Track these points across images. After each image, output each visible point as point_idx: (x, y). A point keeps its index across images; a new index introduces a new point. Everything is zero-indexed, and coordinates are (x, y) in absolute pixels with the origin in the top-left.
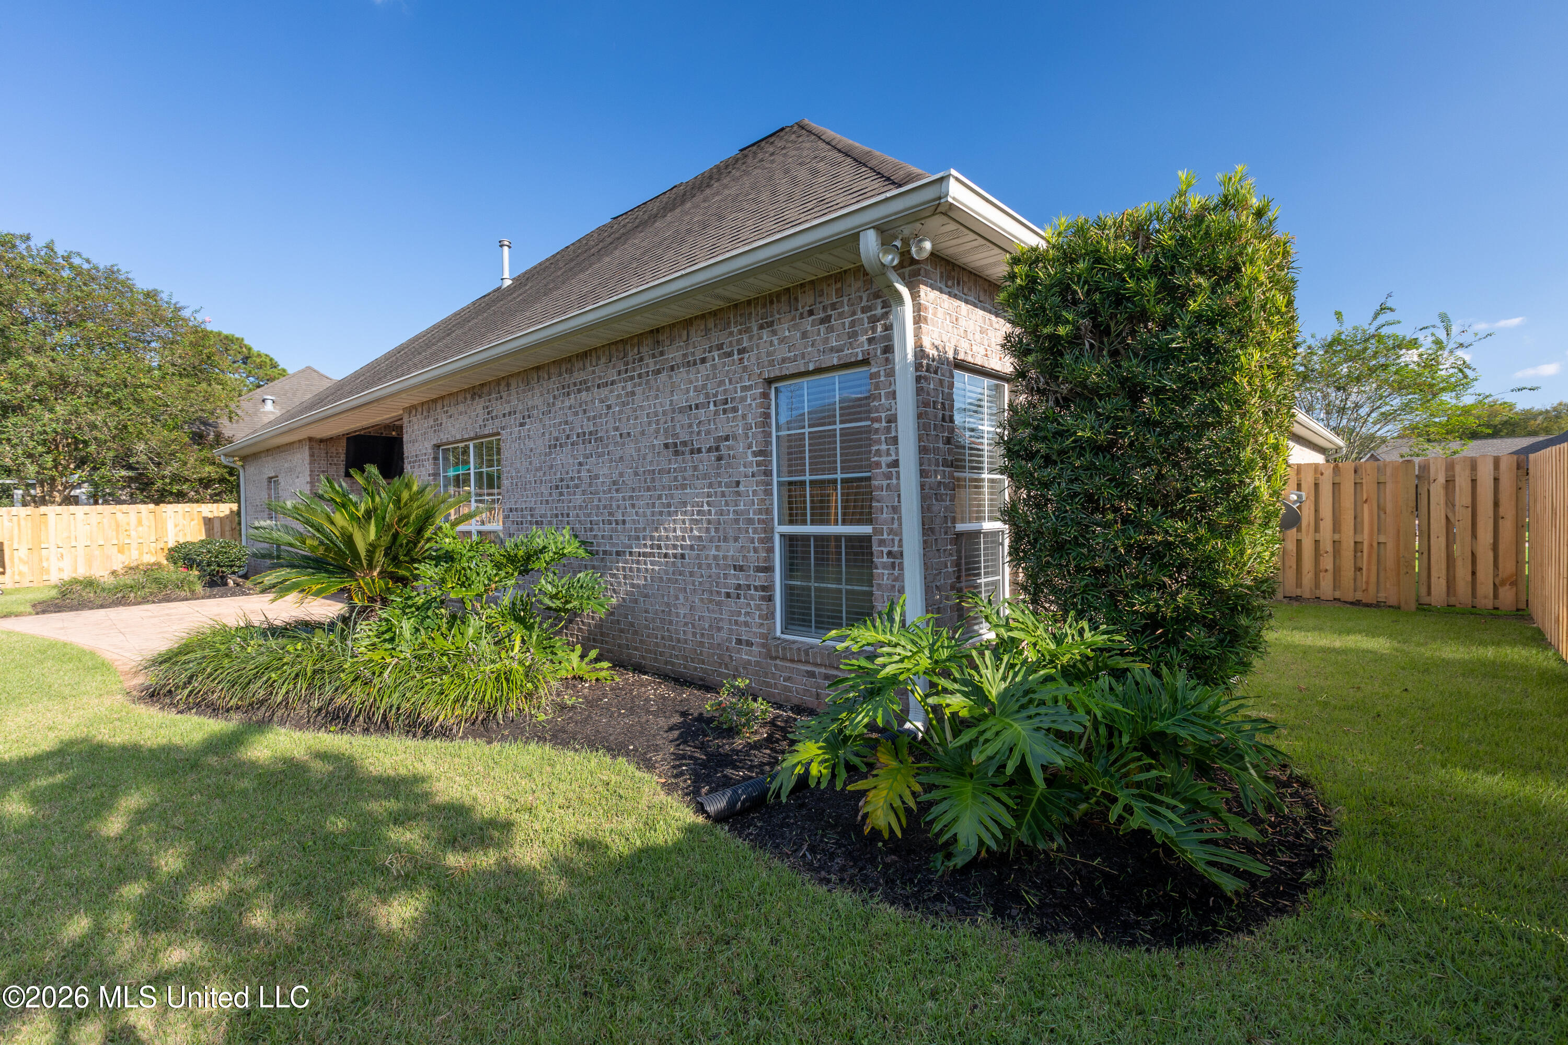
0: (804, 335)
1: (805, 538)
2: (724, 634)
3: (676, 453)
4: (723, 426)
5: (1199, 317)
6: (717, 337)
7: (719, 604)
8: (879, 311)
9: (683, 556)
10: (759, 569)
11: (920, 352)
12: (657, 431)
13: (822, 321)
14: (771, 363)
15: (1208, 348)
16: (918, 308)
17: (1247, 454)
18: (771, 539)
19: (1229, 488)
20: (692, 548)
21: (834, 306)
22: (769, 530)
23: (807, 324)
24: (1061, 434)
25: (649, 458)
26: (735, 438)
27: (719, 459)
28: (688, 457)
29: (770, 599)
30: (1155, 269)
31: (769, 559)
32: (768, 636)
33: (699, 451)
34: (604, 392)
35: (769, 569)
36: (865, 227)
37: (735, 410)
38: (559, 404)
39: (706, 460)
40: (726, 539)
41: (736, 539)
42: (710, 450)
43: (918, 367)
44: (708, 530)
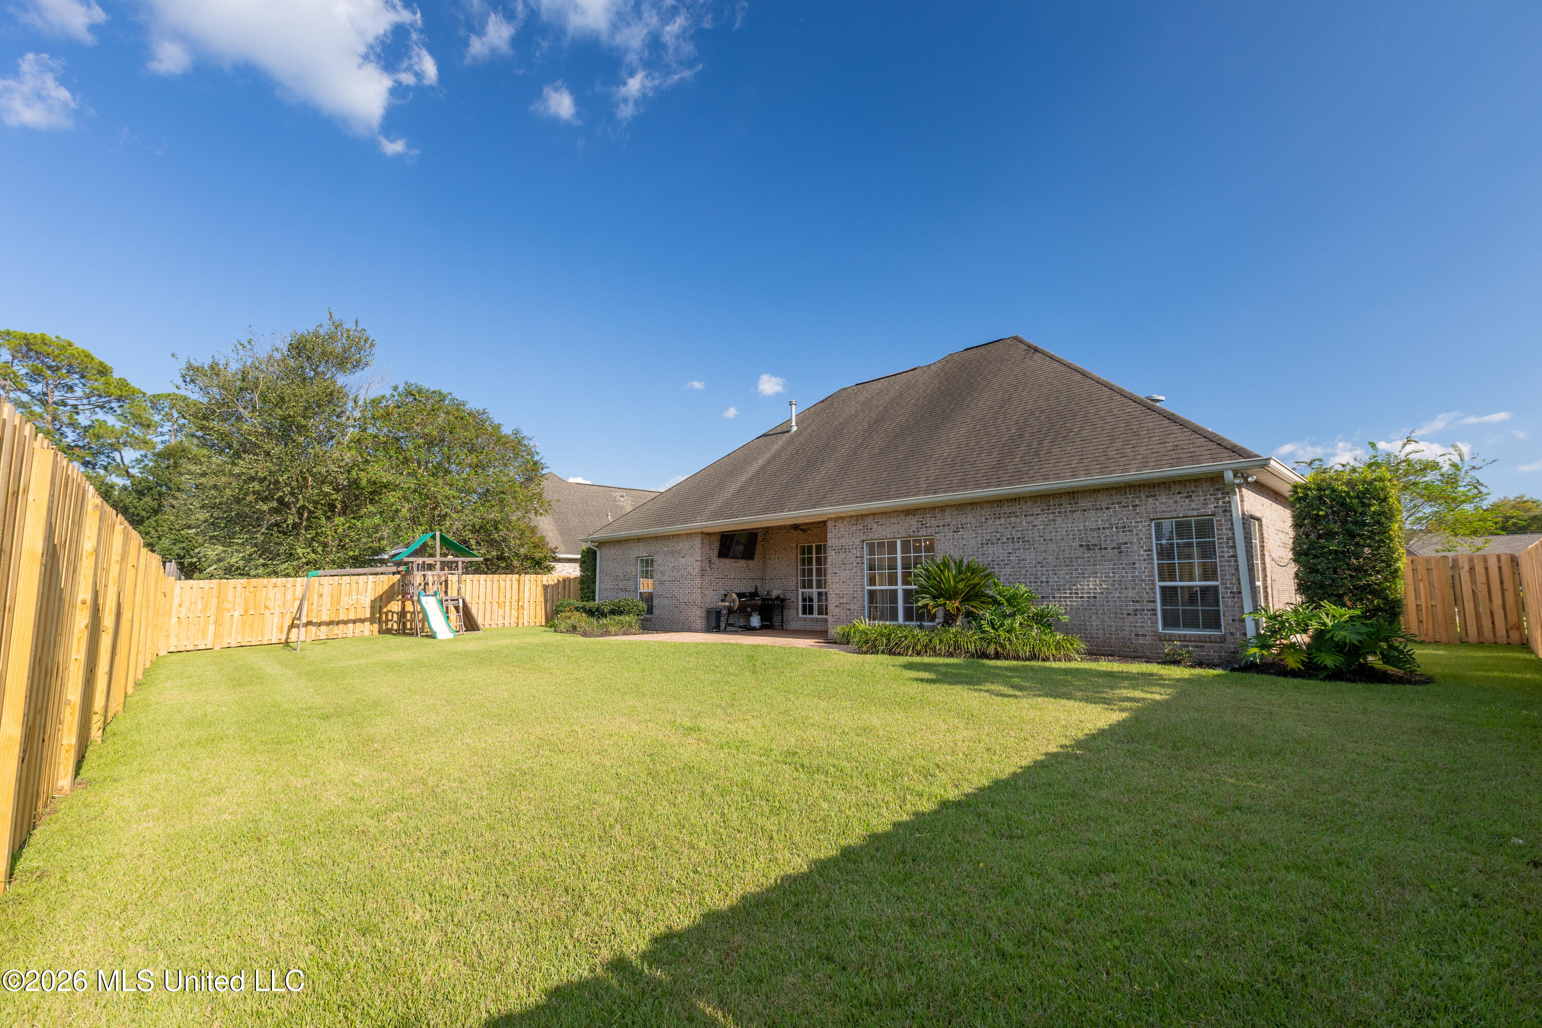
0: (1176, 502)
1: (1175, 588)
2: (1126, 632)
3: (1089, 549)
4: (1122, 537)
5: (1374, 513)
6: (1116, 498)
7: (1123, 618)
8: (1220, 496)
9: (1095, 597)
10: (1149, 602)
11: (1243, 514)
12: (1074, 539)
13: (1186, 497)
14: (1156, 512)
15: (1379, 523)
16: (1242, 496)
17: (1395, 555)
18: (1153, 589)
19: (1390, 566)
20: (1102, 593)
21: (1193, 492)
22: (1154, 584)
23: (1178, 498)
24: (1323, 548)
25: (1068, 551)
26: (1131, 543)
27: (1121, 552)
28: (1097, 551)
29: (1156, 615)
30: (1357, 497)
31: (1154, 597)
32: (1156, 632)
33: (1106, 548)
34: (1029, 519)
35: (1154, 602)
36: (1227, 469)
37: (1131, 531)
38: (990, 522)
39: (1111, 554)
40: (1126, 589)
41: (1134, 589)
42: (1114, 548)
43: (1243, 519)
44: (1113, 585)
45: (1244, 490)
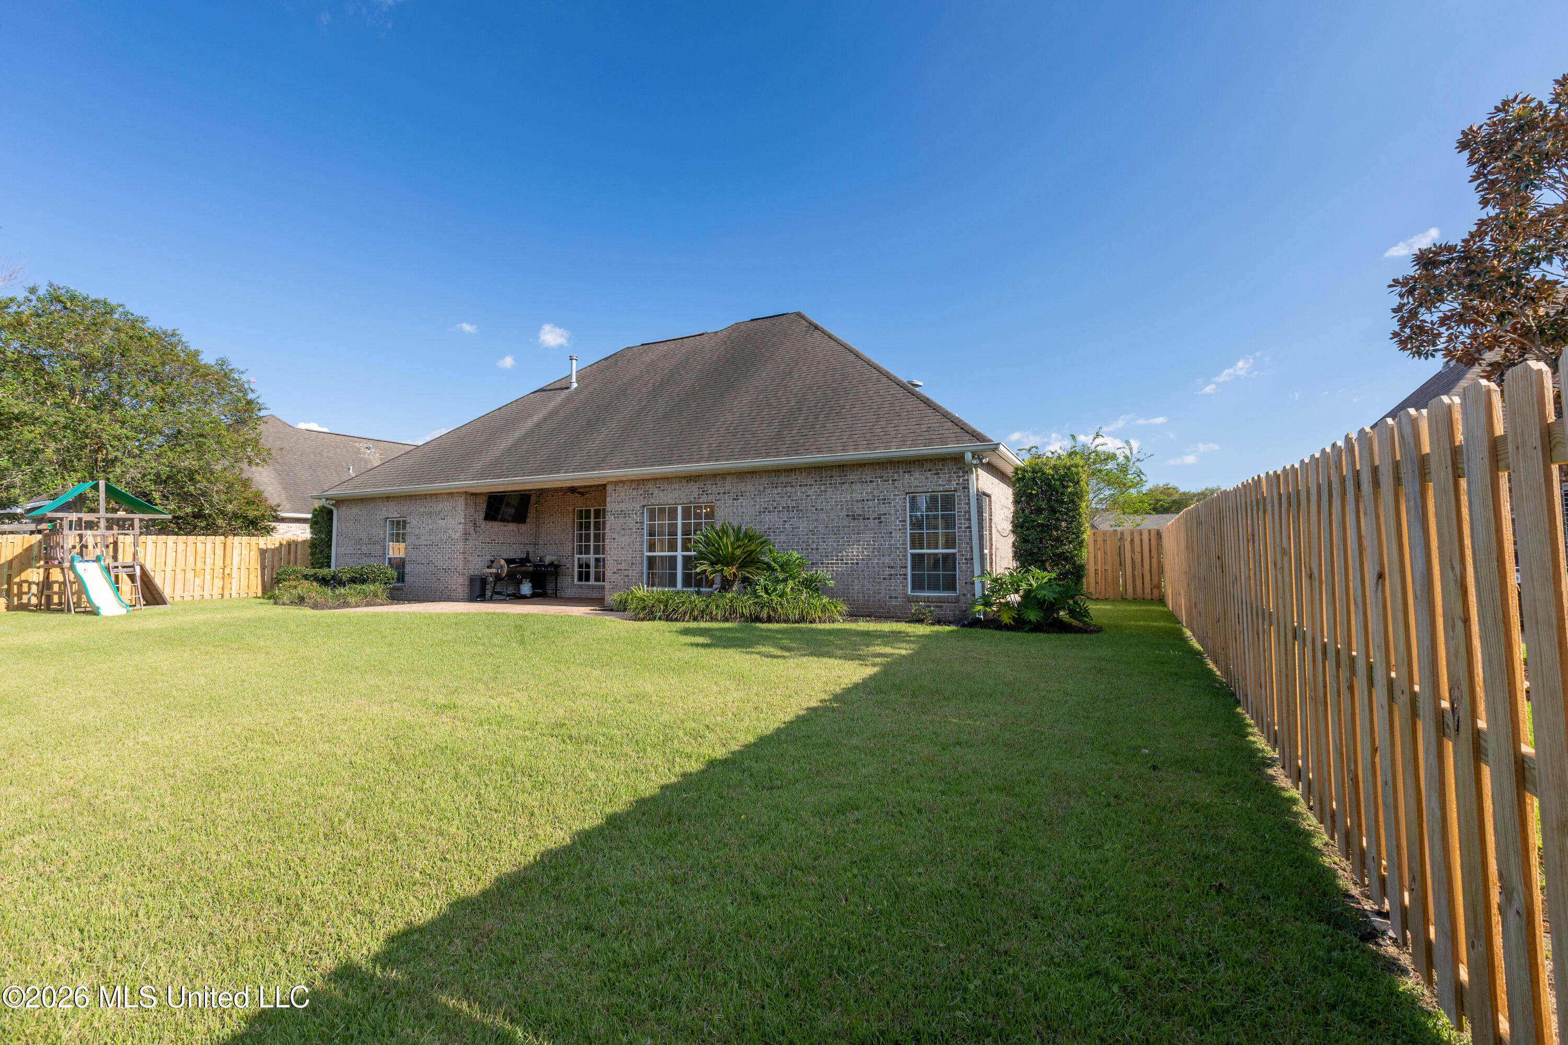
0: (927, 478)
1: (922, 555)
2: (882, 595)
3: (854, 519)
4: (883, 509)
5: (1070, 493)
6: (879, 473)
7: (879, 582)
8: (961, 474)
9: (857, 563)
10: (902, 567)
11: (978, 490)
12: (842, 509)
13: (935, 474)
14: (910, 487)
15: (1073, 501)
16: (977, 475)
17: (1082, 529)
18: (905, 556)
19: (1078, 537)
20: (863, 560)
21: (941, 470)
22: (906, 552)
23: (929, 474)
24: (1033, 521)
25: (836, 520)
26: (890, 514)
27: (881, 522)
28: (861, 520)
29: (906, 579)
30: (1059, 479)
31: (906, 563)
32: (905, 594)
33: (868, 519)
34: (804, 489)
35: (906, 567)
36: (968, 451)
37: (890, 503)
38: (768, 491)
39: (873, 524)
40: (883, 556)
41: (890, 555)
42: (875, 519)
43: (977, 495)
44: (873, 552)
45: (979, 470)
